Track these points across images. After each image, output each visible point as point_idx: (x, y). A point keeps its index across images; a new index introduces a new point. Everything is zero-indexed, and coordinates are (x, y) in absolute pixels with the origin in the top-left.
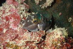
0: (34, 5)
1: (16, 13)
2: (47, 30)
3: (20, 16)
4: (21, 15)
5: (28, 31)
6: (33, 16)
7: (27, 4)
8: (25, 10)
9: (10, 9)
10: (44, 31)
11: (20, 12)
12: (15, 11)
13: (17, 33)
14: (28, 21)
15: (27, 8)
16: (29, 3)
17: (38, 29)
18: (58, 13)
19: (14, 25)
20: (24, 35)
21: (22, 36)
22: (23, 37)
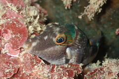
0: (59, 9)
1: (18, 22)
2: (88, 64)
3: (28, 27)
4: (30, 27)
5: (42, 62)
6: (58, 29)
7: (43, 8)
8: (38, 17)
9: (5, 12)
10: (81, 65)
11: (28, 20)
12: (17, 18)
13: (19, 65)
14: (46, 38)
15: (42, 15)
16: (47, 6)
17: (66, 59)
18: (113, 29)
19: (13, 48)
20: (33, 71)
21: (30, 72)
22: (30, 75)
